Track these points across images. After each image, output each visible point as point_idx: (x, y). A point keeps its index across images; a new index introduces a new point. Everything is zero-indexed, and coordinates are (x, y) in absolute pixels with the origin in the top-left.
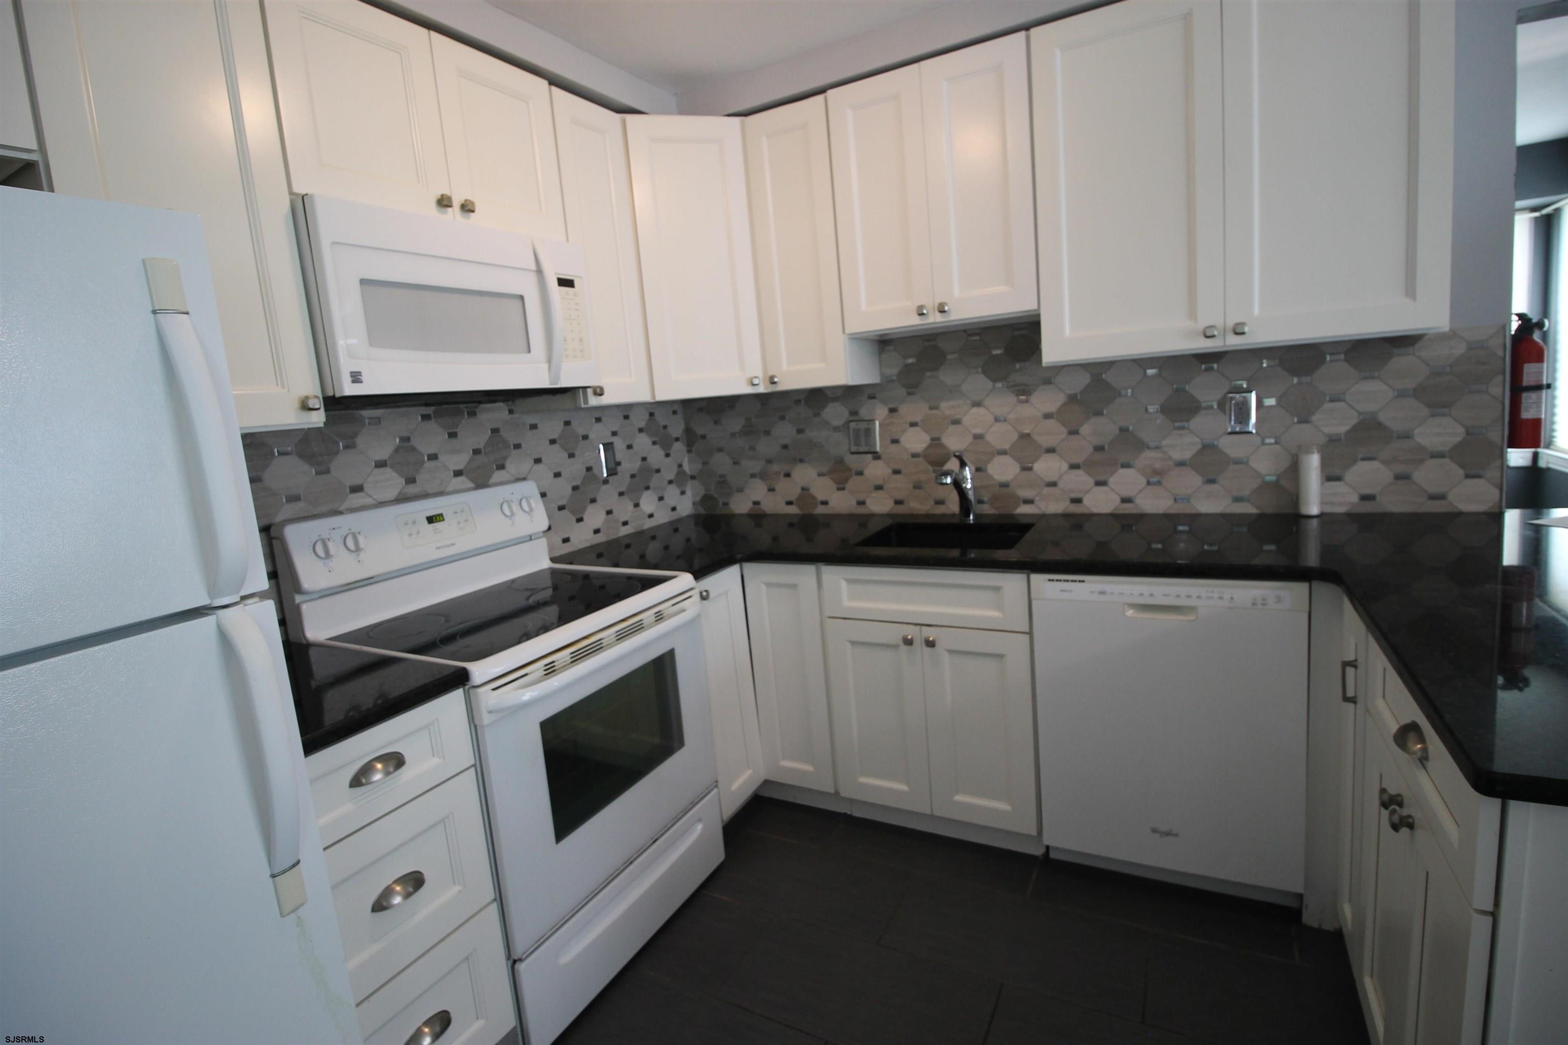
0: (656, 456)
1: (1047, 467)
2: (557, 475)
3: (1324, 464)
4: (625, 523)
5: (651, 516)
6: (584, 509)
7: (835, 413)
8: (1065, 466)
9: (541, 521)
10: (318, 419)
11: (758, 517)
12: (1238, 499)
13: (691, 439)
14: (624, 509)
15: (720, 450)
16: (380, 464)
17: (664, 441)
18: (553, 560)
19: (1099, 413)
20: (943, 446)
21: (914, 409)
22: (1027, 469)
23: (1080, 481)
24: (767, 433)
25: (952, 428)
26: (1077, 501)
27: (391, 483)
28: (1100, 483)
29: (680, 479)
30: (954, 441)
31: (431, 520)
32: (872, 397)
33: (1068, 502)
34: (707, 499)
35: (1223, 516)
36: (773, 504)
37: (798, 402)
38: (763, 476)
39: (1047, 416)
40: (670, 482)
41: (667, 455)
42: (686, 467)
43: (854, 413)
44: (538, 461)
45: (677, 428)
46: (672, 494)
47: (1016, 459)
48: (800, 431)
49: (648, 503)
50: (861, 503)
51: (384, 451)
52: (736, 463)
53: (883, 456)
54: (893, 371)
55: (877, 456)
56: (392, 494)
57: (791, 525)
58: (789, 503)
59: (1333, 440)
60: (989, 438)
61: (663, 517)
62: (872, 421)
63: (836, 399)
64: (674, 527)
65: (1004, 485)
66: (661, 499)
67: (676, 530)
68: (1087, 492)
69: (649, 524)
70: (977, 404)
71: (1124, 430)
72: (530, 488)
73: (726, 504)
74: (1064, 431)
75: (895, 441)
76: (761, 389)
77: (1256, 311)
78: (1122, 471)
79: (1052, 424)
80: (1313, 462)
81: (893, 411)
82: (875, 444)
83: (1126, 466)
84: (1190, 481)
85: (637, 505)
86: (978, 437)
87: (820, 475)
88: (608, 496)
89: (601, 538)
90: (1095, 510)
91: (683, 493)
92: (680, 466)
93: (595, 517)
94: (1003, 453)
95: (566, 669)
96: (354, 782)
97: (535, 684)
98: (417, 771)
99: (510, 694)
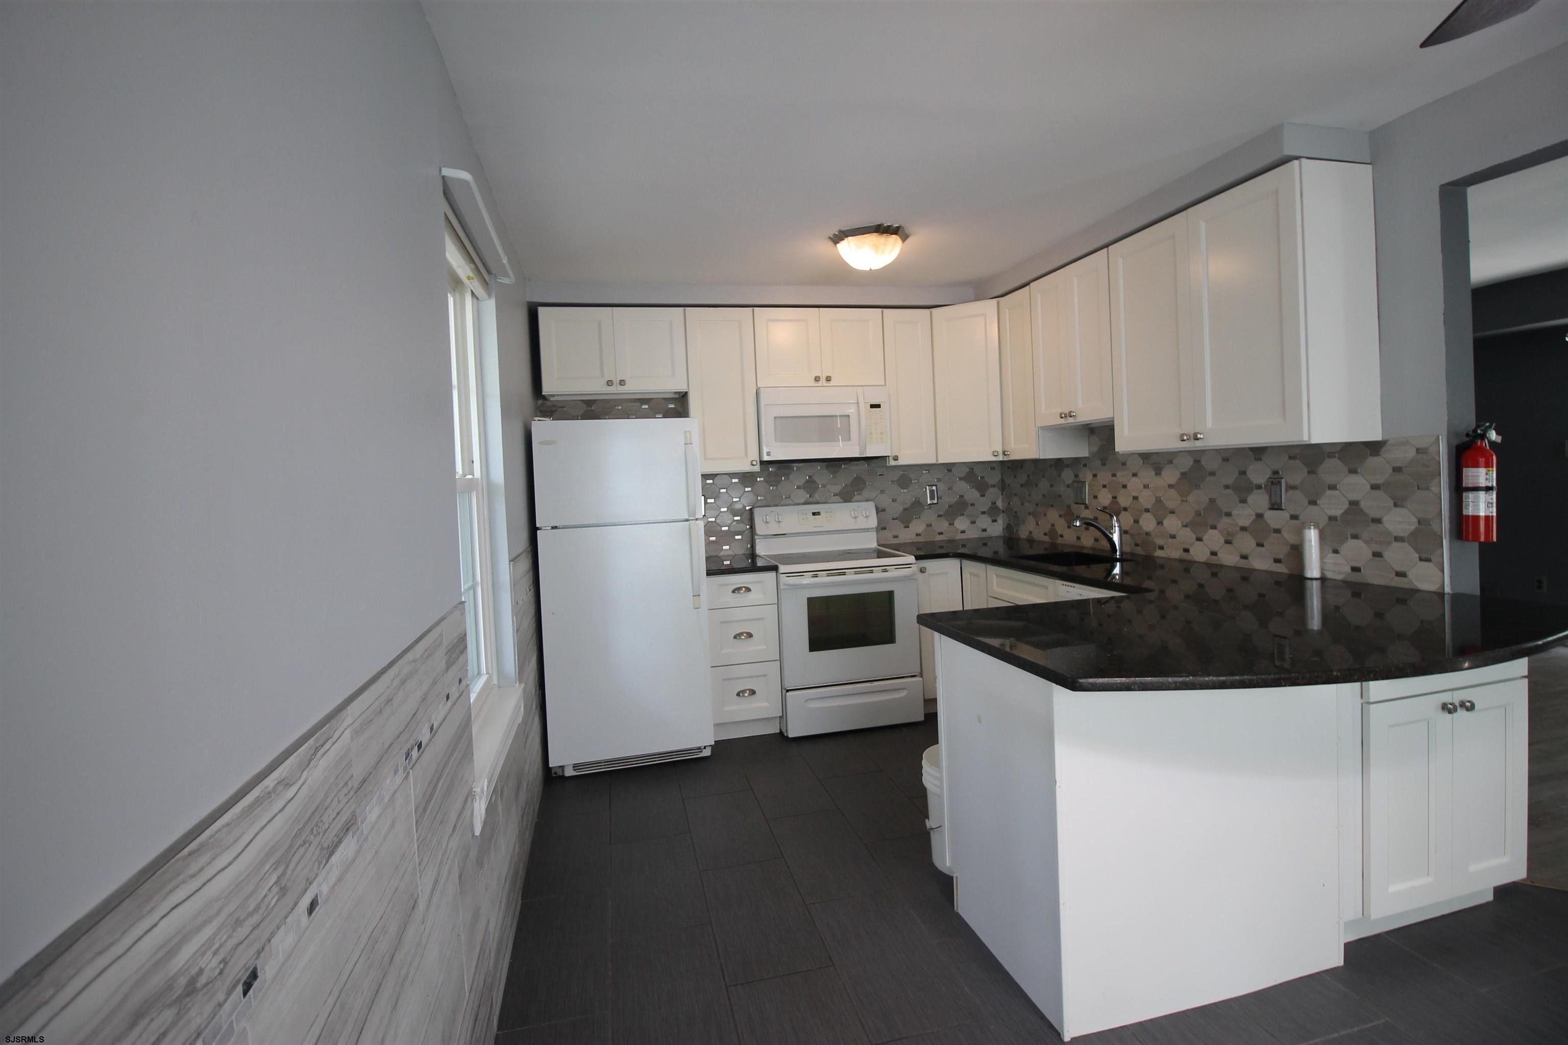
0: (972, 495)
1: (1172, 524)
2: (894, 500)
3: (1322, 538)
4: (941, 533)
5: (963, 532)
6: (910, 522)
7: (1068, 475)
8: (1180, 524)
9: (873, 522)
10: (757, 468)
11: (1031, 541)
12: (1277, 561)
13: (1003, 486)
14: (944, 525)
15: (1016, 495)
16: (798, 487)
17: (982, 488)
18: (879, 545)
19: (1197, 487)
20: (1117, 503)
21: (1104, 476)
22: (1160, 523)
23: (1186, 536)
24: (1037, 485)
25: (1123, 490)
26: (1186, 550)
27: (803, 495)
28: (1199, 539)
29: (993, 511)
30: (1124, 501)
31: (814, 514)
32: (1085, 465)
33: (1182, 551)
34: (1008, 527)
35: (1267, 572)
36: (1039, 534)
37: (1051, 466)
38: (1034, 514)
39: (1170, 486)
40: (983, 513)
41: (983, 496)
42: (1000, 504)
43: (1076, 476)
44: (883, 492)
45: (994, 478)
46: (984, 522)
47: (1155, 516)
48: (1052, 486)
49: (961, 523)
50: (1078, 538)
51: (801, 482)
52: (1023, 504)
53: (1090, 507)
54: (1095, 449)
55: (1087, 507)
56: (802, 501)
57: (1046, 549)
58: (1045, 534)
59: (1332, 519)
60: (1140, 499)
61: (974, 534)
62: (1084, 482)
63: (1067, 466)
64: (984, 542)
65: (1147, 534)
66: (973, 522)
67: (985, 544)
68: (1192, 544)
69: (960, 536)
70: (1135, 475)
71: (1212, 501)
72: (871, 506)
73: (1017, 531)
74: (1179, 498)
75: (1095, 497)
76: (1001, 458)
77: (1209, 424)
78: (1211, 532)
79: (1173, 492)
80: (1312, 536)
81: (1095, 476)
82: (1085, 499)
83: (1214, 527)
84: (1247, 543)
85: (952, 524)
86: (1135, 498)
87: (1060, 516)
88: (929, 516)
89: (921, 539)
90: (1197, 559)
91: (994, 521)
92: (994, 503)
93: (918, 526)
94: (1147, 511)
95: (823, 579)
96: (734, 592)
97: (807, 580)
98: (755, 596)
99: (792, 581)
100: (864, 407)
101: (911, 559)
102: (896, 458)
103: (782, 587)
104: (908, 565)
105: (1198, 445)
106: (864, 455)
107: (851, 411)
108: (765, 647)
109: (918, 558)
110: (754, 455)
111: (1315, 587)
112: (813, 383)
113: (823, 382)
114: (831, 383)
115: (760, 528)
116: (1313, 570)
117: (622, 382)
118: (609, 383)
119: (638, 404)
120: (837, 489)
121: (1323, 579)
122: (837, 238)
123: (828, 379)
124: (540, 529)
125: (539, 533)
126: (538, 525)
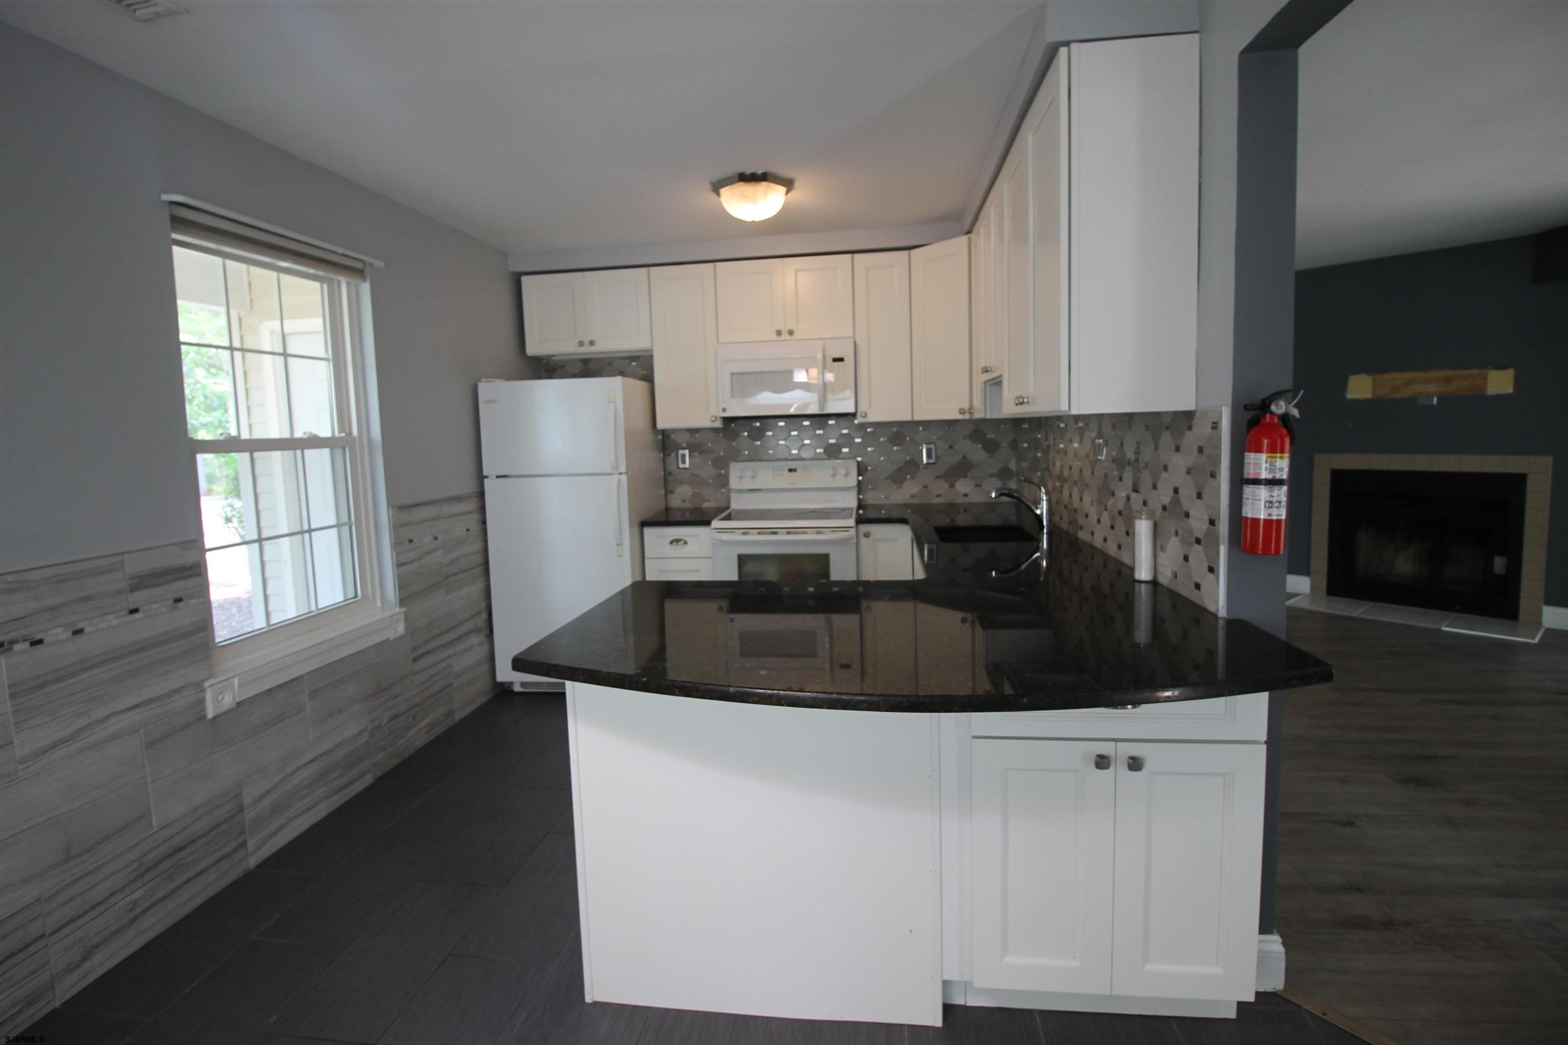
0: (977, 453)
1: (1087, 500)
2: (885, 459)
4: (939, 496)
5: (965, 495)
6: (904, 482)
8: (1090, 502)
9: (853, 479)
10: (719, 424)
14: (944, 486)
22: (1081, 499)
23: (1094, 516)
25: (1065, 458)
26: (1092, 533)
28: (1099, 521)
29: (1004, 474)
31: (790, 470)
39: (1087, 457)
41: (992, 456)
46: (993, 484)
47: (1079, 490)
61: (977, 498)
62: (1049, 444)
64: (992, 507)
66: (976, 485)
68: (1095, 527)
69: (960, 500)
72: (851, 464)
74: (1090, 470)
76: (967, 416)
78: (1105, 513)
79: (1088, 464)
80: (1143, 527)
83: (1106, 508)
85: (952, 486)
88: (925, 477)
89: (916, 501)
90: (1097, 545)
92: (1005, 465)
93: (913, 487)
94: (1076, 483)
95: (754, 537)
96: (671, 543)
97: (738, 537)
98: (691, 549)
99: (725, 537)
100: (828, 361)
101: (854, 522)
102: (864, 415)
103: (713, 541)
104: (846, 528)
106: (824, 411)
109: (862, 522)
110: (714, 411)
112: (775, 337)
113: (785, 336)
114: (795, 336)
115: (734, 483)
116: (1143, 573)
117: (592, 343)
118: (581, 344)
122: (718, 186)
123: (791, 333)
124: (486, 477)
125: (486, 480)
126: (485, 473)
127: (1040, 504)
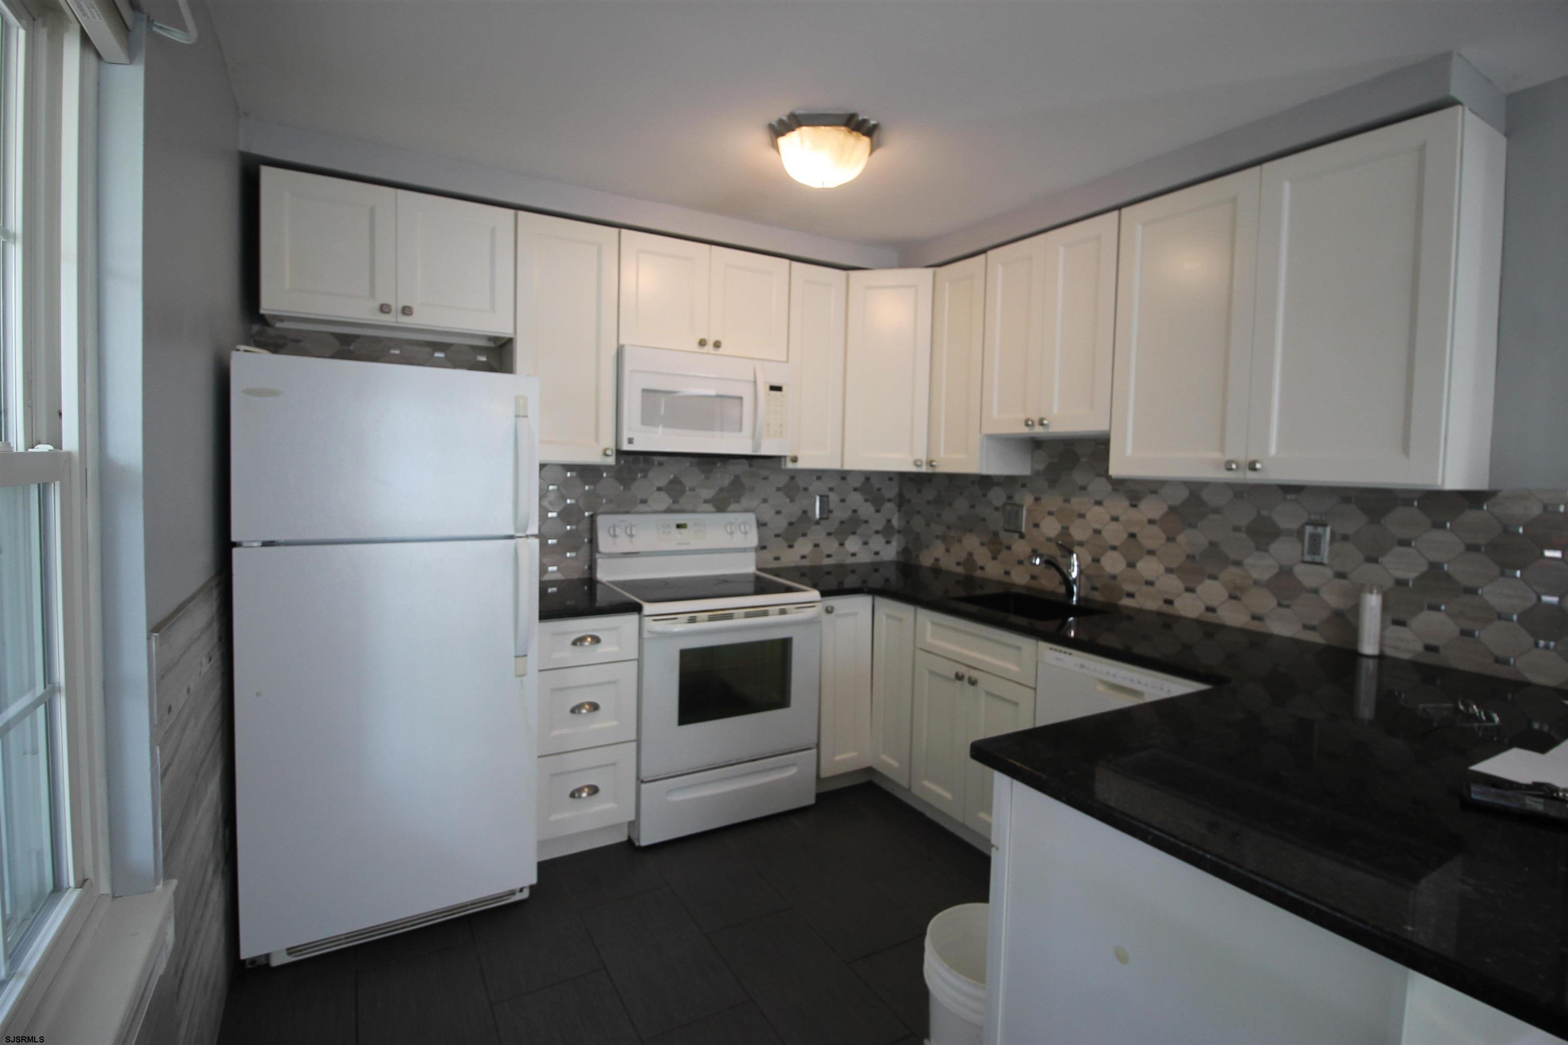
0: (866, 510)
1: (1148, 567)
2: (778, 512)
3: (1385, 607)
4: (829, 556)
5: (854, 555)
6: (795, 540)
7: (997, 496)
8: (1162, 569)
9: (753, 540)
10: (611, 461)
11: (936, 570)
12: (1306, 627)
13: (901, 501)
14: (830, 546)
15: (918, 513)
16: (659, 489)
17: (877, 502)
18: (759, 569)
19: (1192, 526)
20: (1069, 535)
21: (1052, 501)
22: (1131, 565)
23: (1172, 584)
24: (950, 504)
25: (1079, 521)
26: (1169, 602)
27: (665, 500)
28: (1189, 590)
29: (887, 531)
30: (1078, 532)
31: (679, 526)
32: (1024, 486)
33: (1161, 603)
34: (905, 551)
35: (1294, 641)
36: (949, 563)
37: (973, 482)
38: (944, 538)
39: (1151, 522)
40: (877, 532)
41: (878, 511)
42: (895, 523)
43: (1010, 497)
44: (765, 501)
45: (891, 491)
46: (877, 543)
47: (1124, 556)
48: (972, 507)
49: (853, 544)
50: (1007, 573)
51: (663, 482)
52: (928, 525)
53: (1027, 537)
54: (1041, 467)
55: (1022, 536)
56: (664, 507)
57: (958, 582)
58: (958, 564)
59: (1401, 583)
60: (1105, 534)
61: (865, 557)
62: (1021, 506)
63: (998, 484)
64: (876, 567)
65: (1114, 577)
66: (865, 543)
67: (876, 570)
68: (1178, 595)
69: (850, 560)
70: (1099, 503)
71: (1212, 544)
72: (751, 518)
73: (917, 557)
74: (1164, 536)
75: (1036, 525)
76: (924, 469)
77: (1273, 450)
78: (1208, 582)
79: (1155, 530)
80: (1373, 602)
81: (1037, 499)
82: (1021, 526)
83: (1214, 577)
84: (1265, 602)
85: (842, 544)
86: (1097, 532)
87: (982, 544)
88: (818, 534)
89: (806, 563)
90: (1184, 613)
91: (888, 542)
92: (889, 521)
93: (803, 547)
94: (1114, 548)
95: (703, 625)
96: (574, 643)
97: (679, 627)
98: (606, 649)
99: (660, 626)
100: (763, 389)
101: (814, 594)
102: (795, 460)
103: (646, 635)
104: (810, 603)
105: (1251, 477)
106: (756, 452)
107: (746, 393)
108: (615, 723)
109: (824, 594)
110: (608, 442)
111: (1370, 666)
112: (695, 347)
113: (709, 348)
114: (721, 351)
115: (605, 543)
116: (1369, 647)
117: (407, 311)
118: (384, 309)
119: (429, 350)
120: (708, 493)
121: (1381, 658)
122: (781, 128)
123: (717, 345)
124: (235, 545)
125: (235, 551)
126: (234, 538)
127: (1070, 568)
